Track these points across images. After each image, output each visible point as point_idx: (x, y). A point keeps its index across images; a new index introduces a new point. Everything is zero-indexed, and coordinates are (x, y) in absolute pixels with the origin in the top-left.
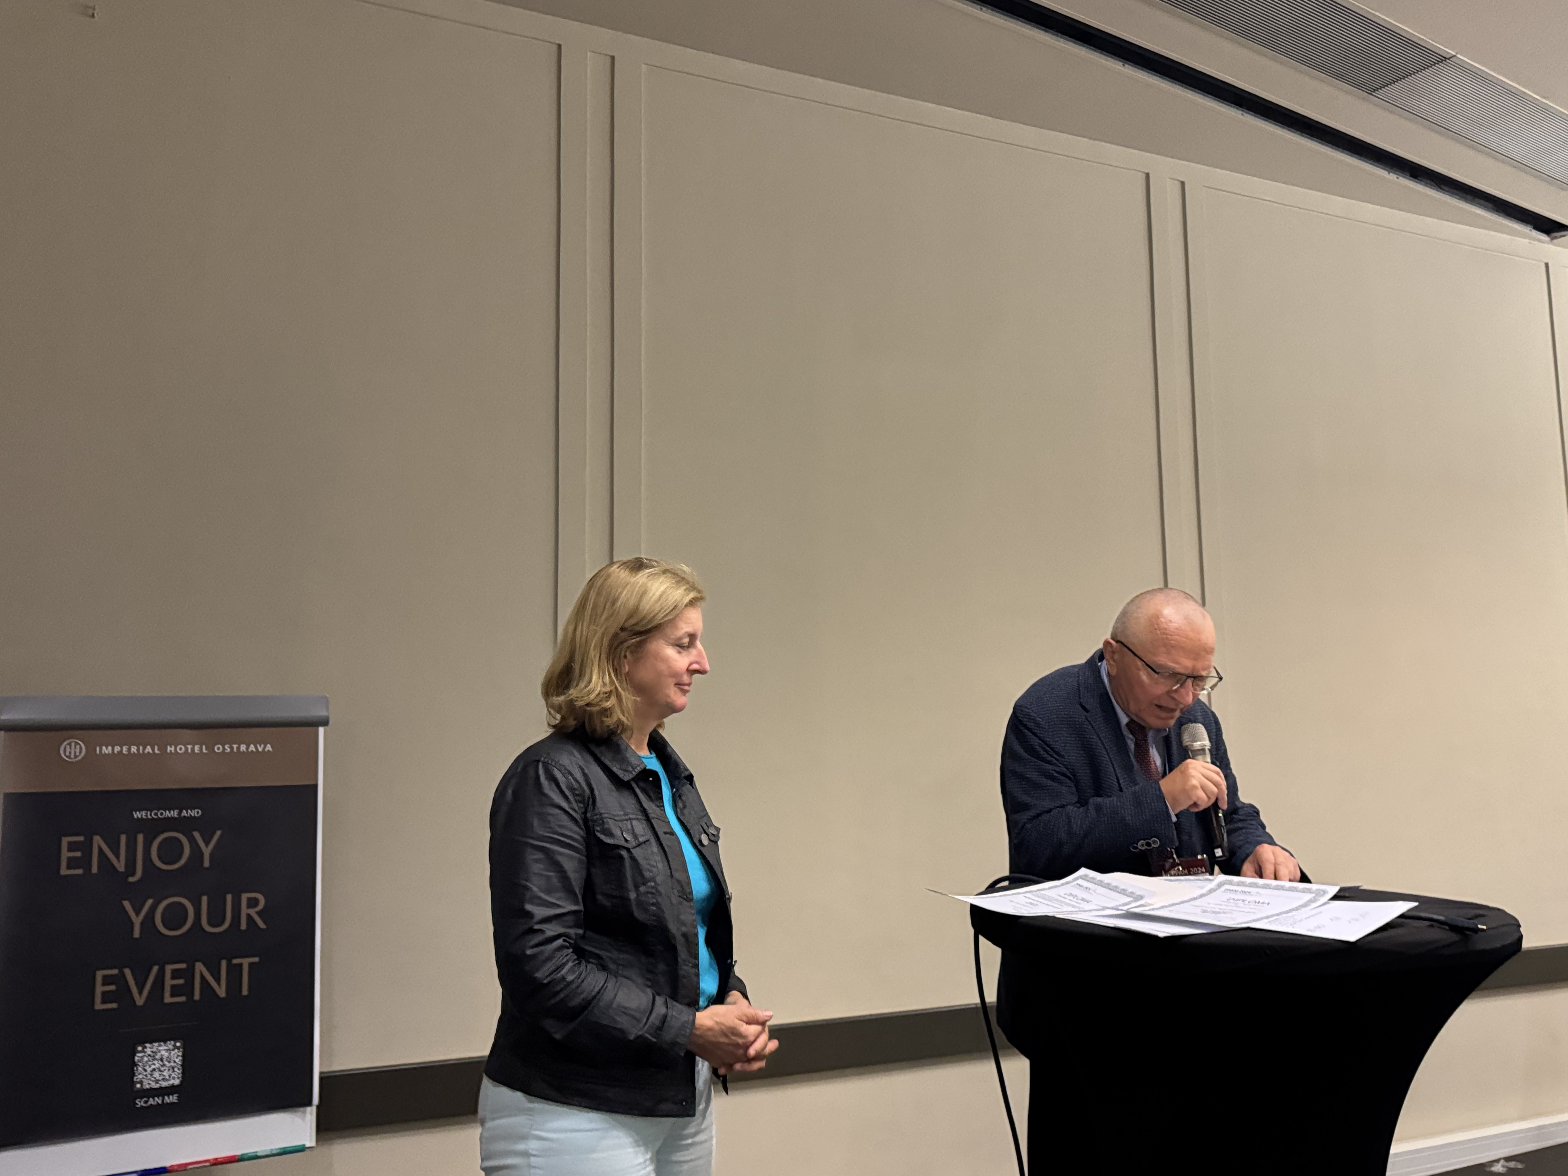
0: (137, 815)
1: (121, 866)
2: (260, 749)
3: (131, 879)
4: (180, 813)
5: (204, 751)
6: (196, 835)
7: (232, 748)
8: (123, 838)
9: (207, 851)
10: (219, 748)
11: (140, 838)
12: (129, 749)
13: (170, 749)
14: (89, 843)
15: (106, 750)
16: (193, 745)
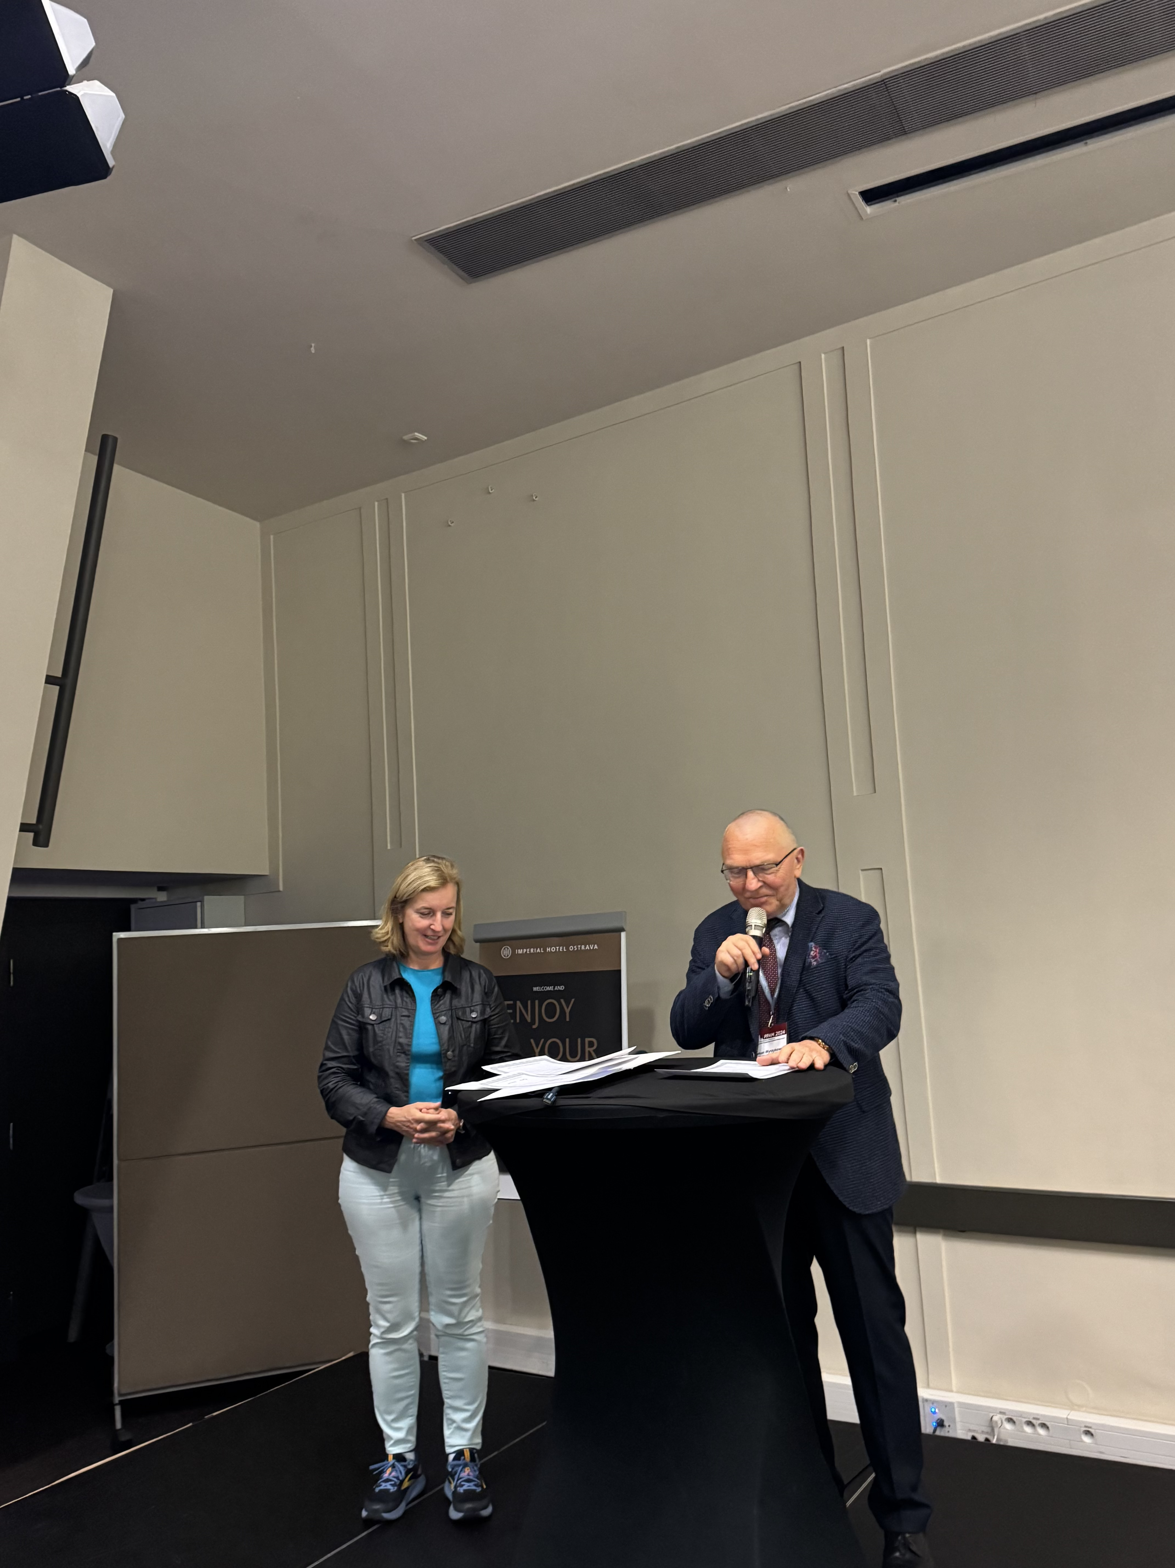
0: (535, 989)
1: (529, 1020)
2: (592, 948)
3: (534, 1027)
4: (554, 988)
5: (565, 950)
6: (562, 1001)
7: (577, 947)
8: (529, 1002)
9: (567, 1011)
10: (571, 948)
11: (537, 1002)
12: (530, 950)
13: (548, 950)
14: (515, 1005)
15: (520, 951)
16: (559, 946)
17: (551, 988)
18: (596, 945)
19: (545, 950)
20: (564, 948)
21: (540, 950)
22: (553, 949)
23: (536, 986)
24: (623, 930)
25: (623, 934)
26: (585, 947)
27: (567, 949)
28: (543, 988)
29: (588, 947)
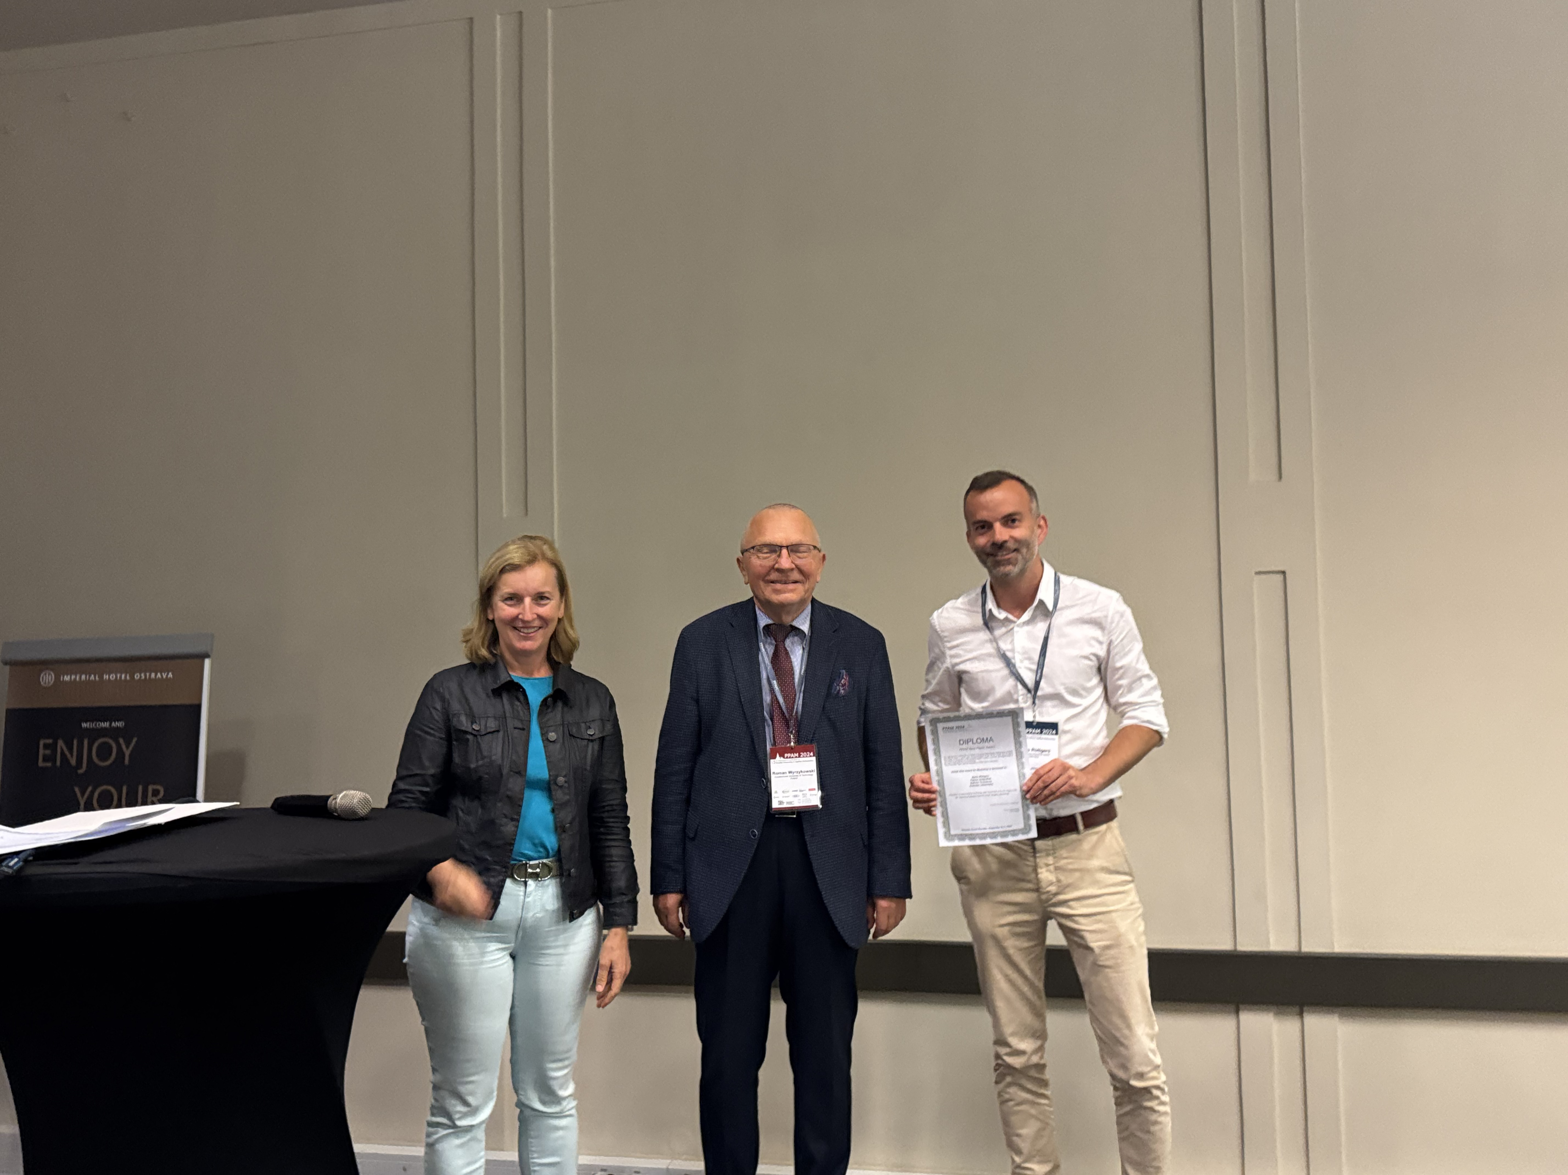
0: (84, 725)
2: (164, 677)
3: (80, 771)
4: (111, 724)
5: (128, 678)
6: (121, 741)
7: (145, 675)
8: (75, 741)
9: (127, 753)
10: (137, 676)
11: (86, 742)
12: (81, 678)
13: (106, 677)
14: (55, 744)
15: (67, 678)
16: (121, 674)
17: (106, 725)
18: (170, 673)
19: (101, 677)
20: (128, 675)
21: (95, 677)
22: (112, 677)
23: (86, 722)
24: (208, 656)
25: (207, 662)
26: (156, 675)
27: (132, 677)
28: (96, 725)
29: (159, 675)
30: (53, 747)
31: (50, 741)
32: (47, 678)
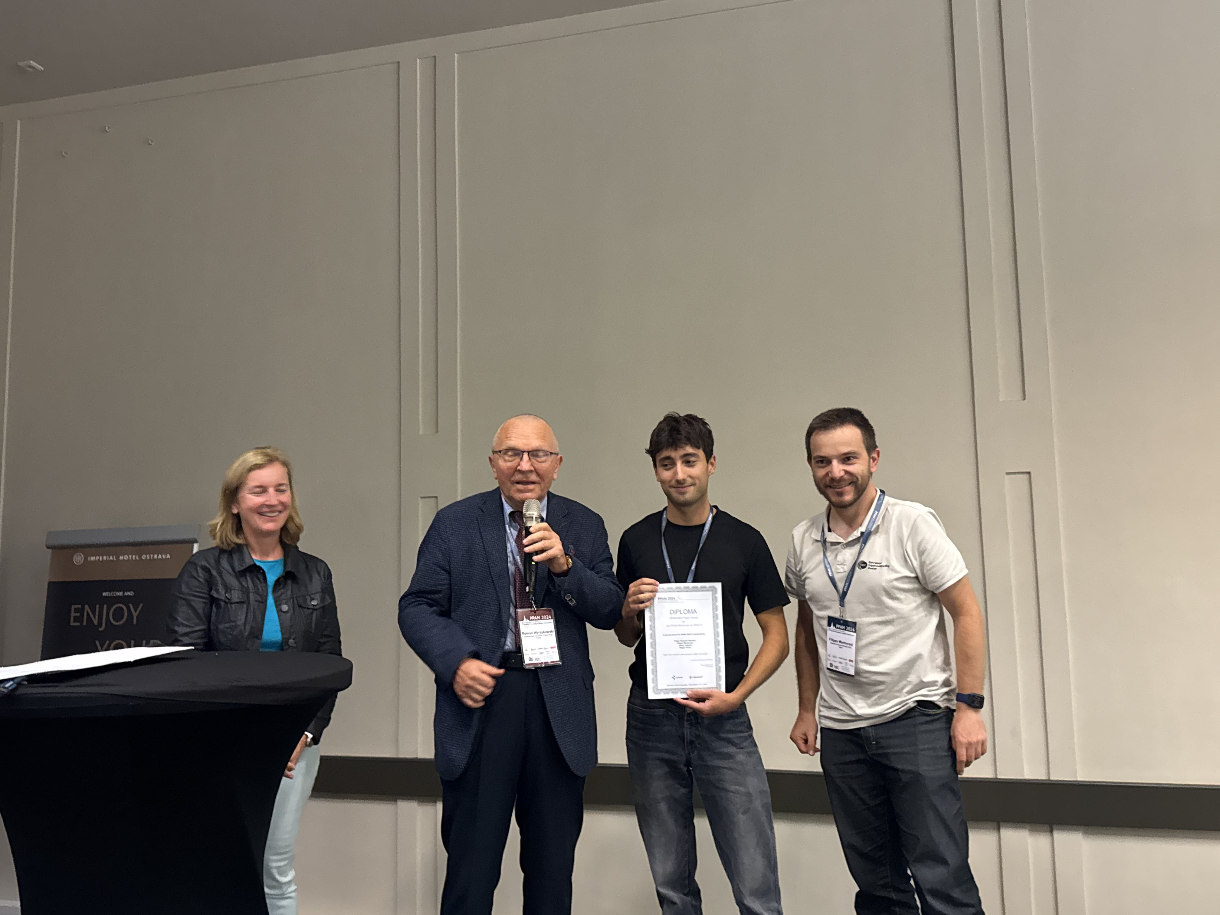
0: (104, 594)
1: (96, 623)
2: (164, 557)
3: (100, 629)
4: (123, 594)
5: (137, 558)
6: (131, 606)
7: (150, 556)
8: (98, 606)
9: (135, 615)
10: (144, 557)
11: (105, 606)
12: (103, 558)
13: (121, 558)
14: (83, 608)
15: (93, 558)
16: (132, 555)
17: (121, 594)
18: (168, 555)
19: (118, 558)
20: (137, 556)
21: (113, 558)
22: (126, 557)
23: (106, 591)
24: (196, 542)
26: (158, 557)
27: (140, 557)
28: (113, 594)
29: (160, 556)
30: (82, 611)
31: (80, 606)
32: (79, 559)
